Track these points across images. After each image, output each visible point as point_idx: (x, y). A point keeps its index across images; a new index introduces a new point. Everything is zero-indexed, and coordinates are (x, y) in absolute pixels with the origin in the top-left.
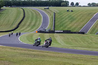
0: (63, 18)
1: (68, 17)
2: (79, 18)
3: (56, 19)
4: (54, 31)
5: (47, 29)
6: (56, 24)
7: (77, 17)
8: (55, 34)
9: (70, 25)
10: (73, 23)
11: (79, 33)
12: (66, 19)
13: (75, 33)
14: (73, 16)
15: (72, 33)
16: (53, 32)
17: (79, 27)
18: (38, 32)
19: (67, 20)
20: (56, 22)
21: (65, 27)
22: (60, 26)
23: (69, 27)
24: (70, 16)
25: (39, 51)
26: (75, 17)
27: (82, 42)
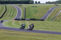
0: (31, 11)
2: (40, 11)
4: (25, 19)
6: (26, 15)
7: (39, 10)
8: (25, 21)
9: (35, 15)
10: (37, 14)
11: (40, 20)
13: (38, 20)
15: (36, 20)
16: (24, 20)
17: (40, 16)
18: (15, 20)
19: (33, 12)
20: (26, 13)
21: (32, 16)
22: (29, 16)
23: (34, 16)
25: (16, 31)
26: (38, 11)
27: (42, 26)
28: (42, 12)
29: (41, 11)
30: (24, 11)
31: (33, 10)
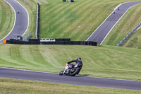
0: (56, 15)
1: (65, 13)
2: (85, 14)
3: (42, 17)
4: (39, 40)
5: (25, 35)
6: (43, 26)
7: (83, 13)
8: (41, 46)
9: (70, 28)
10: (75, 24)
11: (86, 43)
12: (60, 17)
13: (78, 43)
14: (74, 10)
15: (73, 43)
16: (37, 42)
17: (86, 31)
19: (63, 19)
20: (42, 22)
21: (60, 32)
22: (50, 31)
23: (66, 31)
24: (69, 10)
26: (78, 13)
27: (92, 62)
28: (90, 18)
29: (88, 16)
30: (34, 13)
31: (63, 12)
